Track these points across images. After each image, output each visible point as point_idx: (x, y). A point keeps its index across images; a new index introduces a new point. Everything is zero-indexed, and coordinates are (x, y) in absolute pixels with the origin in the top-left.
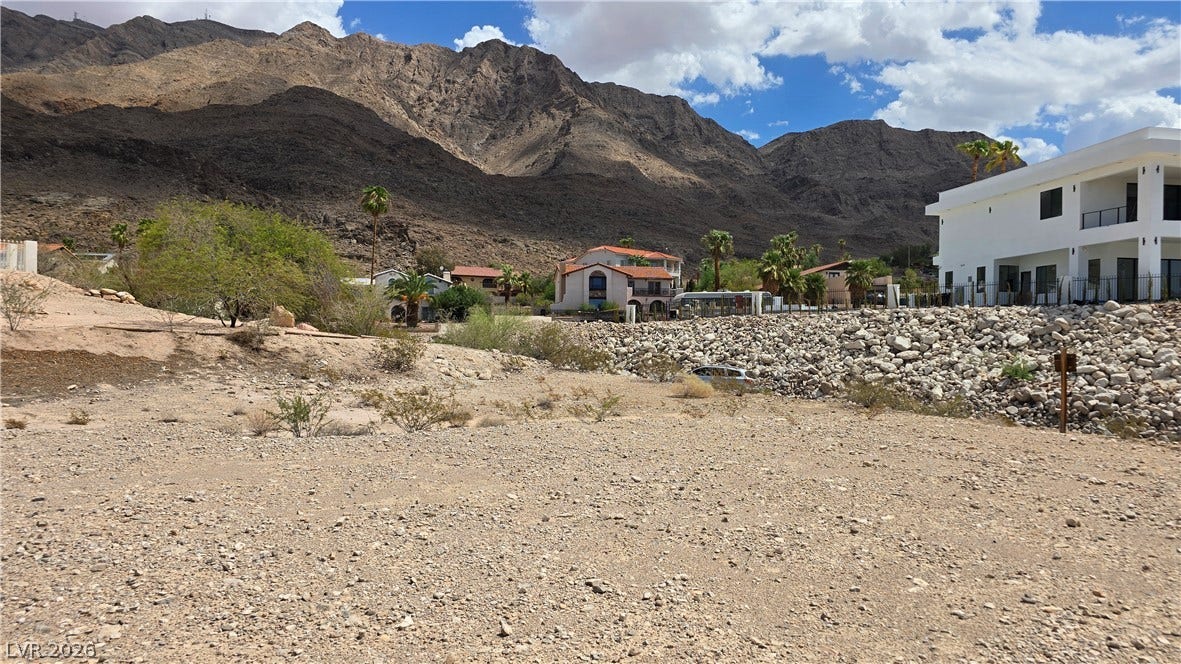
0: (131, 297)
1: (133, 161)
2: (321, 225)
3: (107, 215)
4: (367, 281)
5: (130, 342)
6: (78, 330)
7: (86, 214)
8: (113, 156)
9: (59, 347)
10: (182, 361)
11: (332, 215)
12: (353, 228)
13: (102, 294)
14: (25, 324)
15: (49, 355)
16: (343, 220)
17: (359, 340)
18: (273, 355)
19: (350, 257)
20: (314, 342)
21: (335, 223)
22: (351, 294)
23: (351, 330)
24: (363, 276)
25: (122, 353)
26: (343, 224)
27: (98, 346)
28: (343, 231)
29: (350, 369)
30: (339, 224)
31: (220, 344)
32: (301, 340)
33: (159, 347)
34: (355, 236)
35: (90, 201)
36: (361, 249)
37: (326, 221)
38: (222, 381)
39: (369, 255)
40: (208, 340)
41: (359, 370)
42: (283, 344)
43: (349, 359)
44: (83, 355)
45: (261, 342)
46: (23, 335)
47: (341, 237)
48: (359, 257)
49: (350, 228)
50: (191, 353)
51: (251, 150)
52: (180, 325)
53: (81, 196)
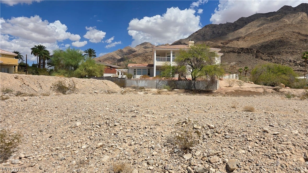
0: (253, 83)
1: (240, 53)
2: (289, 63)
3: (235, 66)
4: (303, 77)
5: (256, 89)
6: (249, 88)
7: (231, 66)
8: (236, 52)
9: (247, 90)
10: (265, 93)
11: (292, 59)
12: (299, 62)
13: (248, 82)
14: (242, 87)
15: (246, 91)
16: (296, 60)
17: (300, 90)
18: (281, 92)
19: (298, 71)
20: (290, 90)
21: (293, 61)
22: (298, 81)
23: (298, 88)
24: (302, 76)
25: (256, 91)
26: (296, 61)
27: (252, 90)
28: (296, 63)
29: (298, 95)
30: (294, 62)
31: (271, 90)
32: (287, 90)
33: (261, 90)
34: (300, 65)
35: (232, 63)
36: (302, 68)
37: (290, 61)
38: (273, 96)
39: (304, 69)
40: (269, 89)
41: (300, 95)
42: (283, 90)
43: (298, 93)
44: (250, 91)
45: (279, 90)
46: (242, 88)
47: (295, 65)
48: (301, 71)
49: (298, 62)
50: (267, 91)
51: (268, 45)
52: (263, 87)
53: (230, 62)
